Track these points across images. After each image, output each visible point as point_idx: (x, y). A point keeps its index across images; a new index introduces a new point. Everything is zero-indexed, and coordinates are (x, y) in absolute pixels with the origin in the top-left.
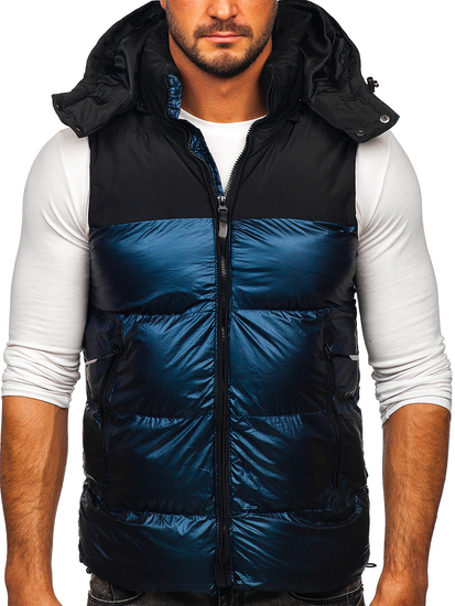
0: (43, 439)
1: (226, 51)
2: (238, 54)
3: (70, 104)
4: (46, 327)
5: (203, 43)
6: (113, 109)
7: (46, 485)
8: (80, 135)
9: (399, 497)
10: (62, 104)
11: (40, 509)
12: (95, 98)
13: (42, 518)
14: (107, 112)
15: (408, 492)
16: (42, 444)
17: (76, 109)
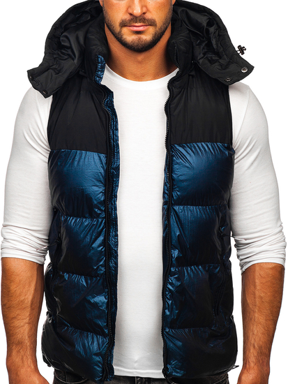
0: (30, 283)
1: (139, 35)
2: (147, 37)
3: (39, 75)
4: (28, 213)
5: (125, 31)
6: (66, 76)
7: (32, 309)
8: (46, 96)
9: (251, 319)
10: (33, 75)
11: (29, 323)
12: (54, 69)
13: (31, 329)
14: (62, 78)
15: (256, 315)
16: (30, 286)
17: (42, 78)
